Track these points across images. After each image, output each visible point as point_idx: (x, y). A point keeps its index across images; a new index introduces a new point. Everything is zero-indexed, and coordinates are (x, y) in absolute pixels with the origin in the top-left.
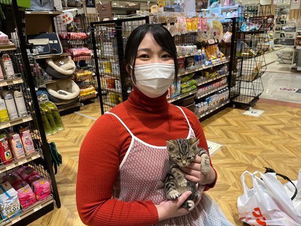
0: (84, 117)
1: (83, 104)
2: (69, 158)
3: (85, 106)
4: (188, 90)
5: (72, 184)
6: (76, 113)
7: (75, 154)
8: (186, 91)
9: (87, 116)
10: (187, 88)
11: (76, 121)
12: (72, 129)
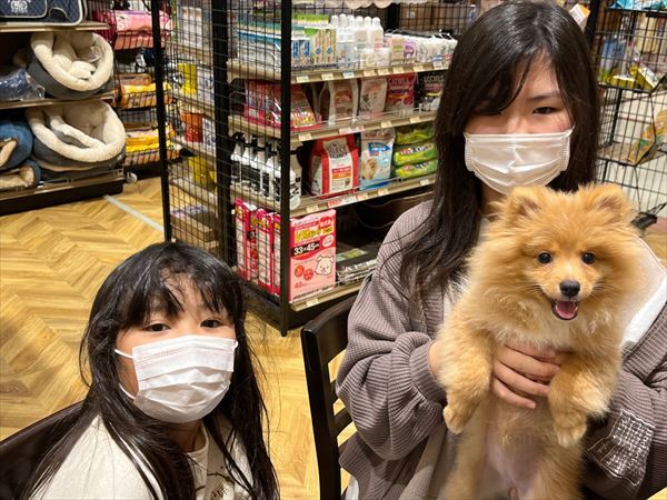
0: (125, 213)
1: (134, 176)
2: (44, 325)
3: (141, 182)
4: (419, 171)
5: (25, 399)
6: (110, 199)
7: (65, 317)
8: (409, 174)
9: (135, 213)
10: (417, 164)
11: (100, 224)
12: (80, 244)
